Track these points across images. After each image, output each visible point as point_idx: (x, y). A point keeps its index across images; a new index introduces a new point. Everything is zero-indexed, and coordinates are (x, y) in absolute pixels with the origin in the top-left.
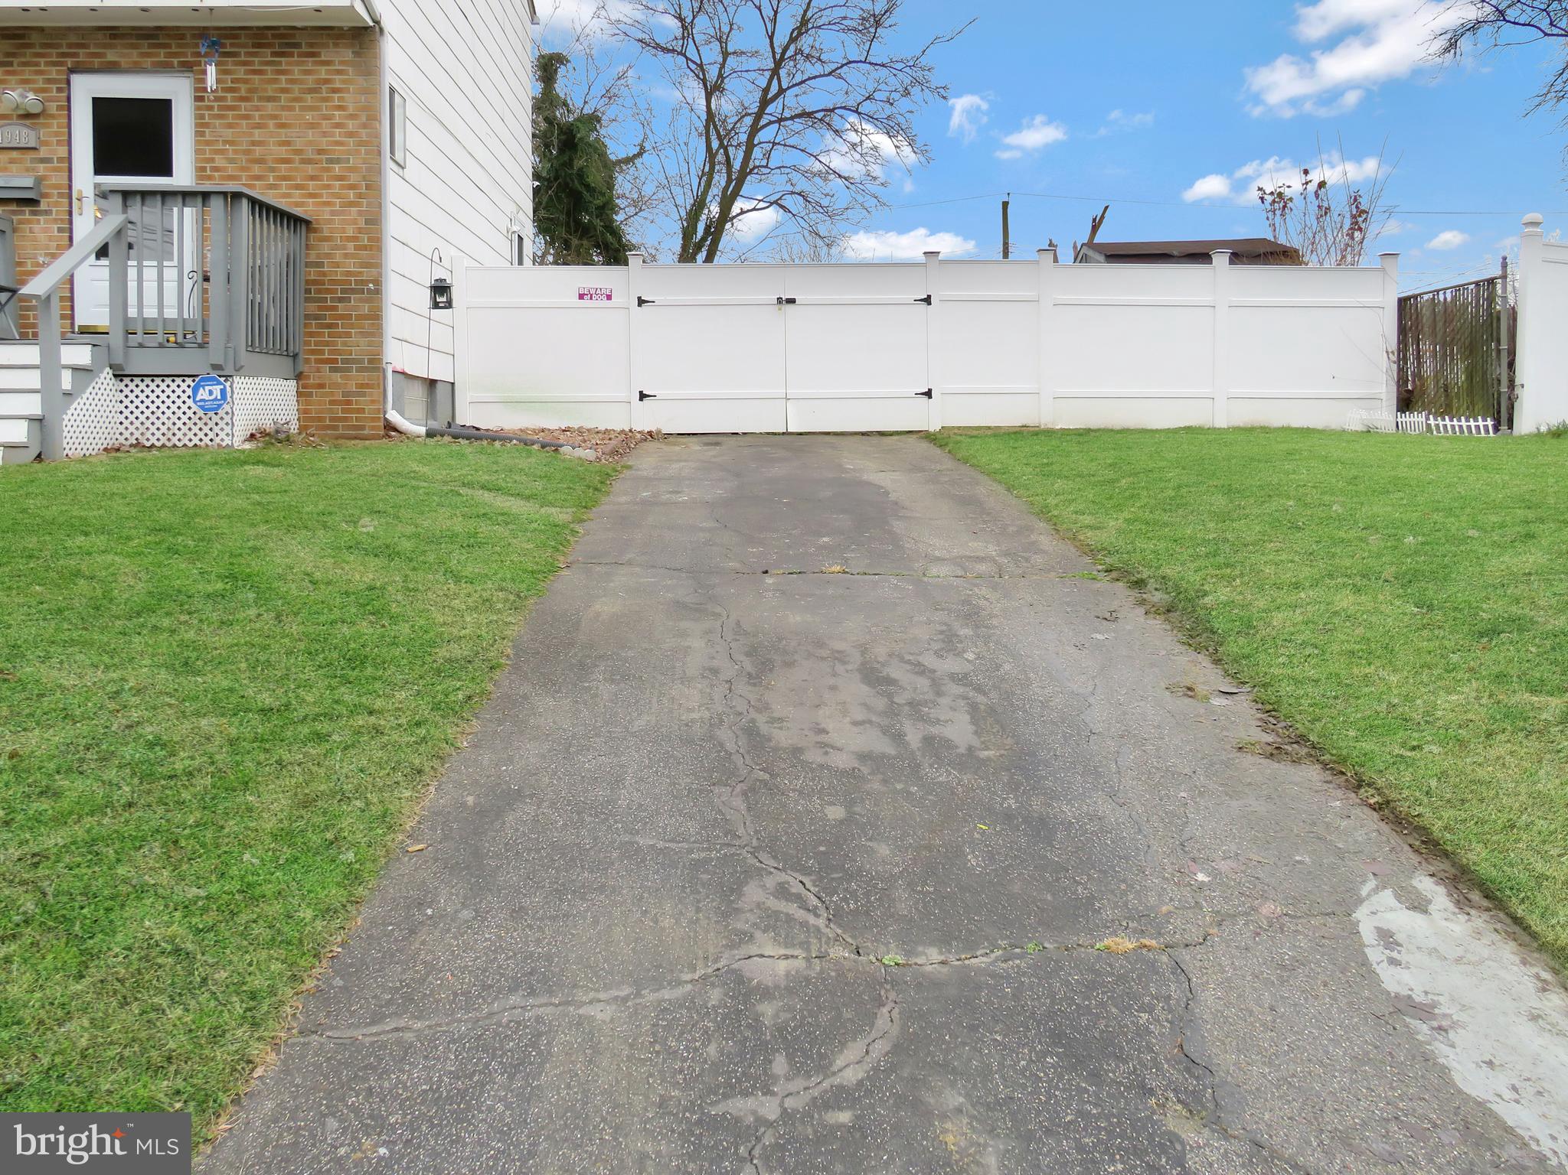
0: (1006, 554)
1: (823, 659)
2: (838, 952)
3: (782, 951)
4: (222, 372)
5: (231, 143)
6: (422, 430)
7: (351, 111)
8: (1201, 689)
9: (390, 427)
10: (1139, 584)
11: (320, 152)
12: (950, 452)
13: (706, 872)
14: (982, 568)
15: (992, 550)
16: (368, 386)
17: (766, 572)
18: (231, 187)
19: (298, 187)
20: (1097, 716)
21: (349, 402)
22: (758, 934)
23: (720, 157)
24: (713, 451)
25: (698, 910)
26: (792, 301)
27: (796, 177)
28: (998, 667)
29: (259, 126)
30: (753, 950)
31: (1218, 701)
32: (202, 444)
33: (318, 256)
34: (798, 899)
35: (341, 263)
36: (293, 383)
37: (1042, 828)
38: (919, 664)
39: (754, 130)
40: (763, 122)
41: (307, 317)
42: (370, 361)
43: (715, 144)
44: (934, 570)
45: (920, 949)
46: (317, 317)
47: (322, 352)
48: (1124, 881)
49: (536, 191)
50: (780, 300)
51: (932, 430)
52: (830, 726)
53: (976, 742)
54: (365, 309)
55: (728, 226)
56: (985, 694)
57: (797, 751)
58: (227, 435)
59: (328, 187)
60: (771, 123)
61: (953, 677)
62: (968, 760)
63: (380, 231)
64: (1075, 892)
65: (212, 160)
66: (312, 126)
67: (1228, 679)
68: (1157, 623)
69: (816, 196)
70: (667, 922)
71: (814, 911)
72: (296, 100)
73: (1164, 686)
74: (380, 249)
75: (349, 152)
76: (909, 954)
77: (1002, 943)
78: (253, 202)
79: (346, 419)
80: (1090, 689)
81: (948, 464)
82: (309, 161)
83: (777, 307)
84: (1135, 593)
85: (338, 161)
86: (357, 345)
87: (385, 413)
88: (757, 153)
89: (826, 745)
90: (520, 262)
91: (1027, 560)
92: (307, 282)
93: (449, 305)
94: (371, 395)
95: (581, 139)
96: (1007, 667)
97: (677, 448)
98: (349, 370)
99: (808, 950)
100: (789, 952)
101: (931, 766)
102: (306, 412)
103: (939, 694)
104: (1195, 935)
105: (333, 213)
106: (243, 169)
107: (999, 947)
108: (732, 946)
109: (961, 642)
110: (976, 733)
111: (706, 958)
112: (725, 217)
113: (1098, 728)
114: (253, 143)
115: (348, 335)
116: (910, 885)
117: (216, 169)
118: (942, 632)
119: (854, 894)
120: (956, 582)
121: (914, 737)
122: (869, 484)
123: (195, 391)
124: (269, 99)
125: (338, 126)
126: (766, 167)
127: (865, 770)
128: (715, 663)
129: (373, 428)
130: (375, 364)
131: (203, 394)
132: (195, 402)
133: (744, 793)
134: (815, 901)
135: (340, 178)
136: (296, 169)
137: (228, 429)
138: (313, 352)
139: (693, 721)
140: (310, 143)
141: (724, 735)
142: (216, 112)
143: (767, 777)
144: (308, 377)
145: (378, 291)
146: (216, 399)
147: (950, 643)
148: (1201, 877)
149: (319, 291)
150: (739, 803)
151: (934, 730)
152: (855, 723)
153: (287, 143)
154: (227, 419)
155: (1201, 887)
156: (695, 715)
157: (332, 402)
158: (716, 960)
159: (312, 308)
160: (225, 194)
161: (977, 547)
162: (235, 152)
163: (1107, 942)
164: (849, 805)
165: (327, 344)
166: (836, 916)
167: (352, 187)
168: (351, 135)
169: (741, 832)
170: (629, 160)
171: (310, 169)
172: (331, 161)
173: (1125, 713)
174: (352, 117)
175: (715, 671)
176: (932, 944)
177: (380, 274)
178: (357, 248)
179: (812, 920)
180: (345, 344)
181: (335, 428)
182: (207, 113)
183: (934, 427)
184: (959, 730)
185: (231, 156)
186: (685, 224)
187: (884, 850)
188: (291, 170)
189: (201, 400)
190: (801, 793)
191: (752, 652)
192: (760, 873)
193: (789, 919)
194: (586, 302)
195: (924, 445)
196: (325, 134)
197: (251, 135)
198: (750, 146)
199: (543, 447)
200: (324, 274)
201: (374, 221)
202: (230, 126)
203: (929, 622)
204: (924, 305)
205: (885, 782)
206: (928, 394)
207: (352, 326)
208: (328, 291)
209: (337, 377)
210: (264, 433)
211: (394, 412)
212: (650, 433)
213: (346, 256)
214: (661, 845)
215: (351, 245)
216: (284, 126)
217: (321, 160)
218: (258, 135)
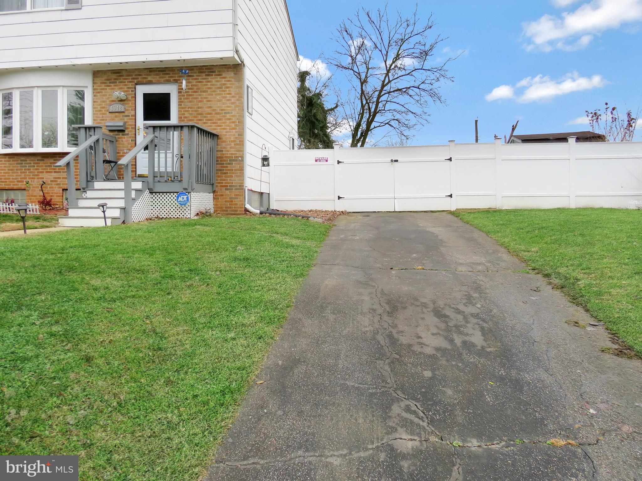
0: (490, 262)
1: (418, 306)
2: (433, 439)
3: (410, 437)
4: (187, 191)
5: (191, 108)
6: (258, 212)
7: (233, 95)
8: (581, 323)
9: (246, 210)
10: (547, 276)
11: (222, 110)
12: (460, 219)
13: (376, 398)
14: (480, 268)
15: (483, 260)
16: (238, 195)
17: (392, 269)
18: (191, 124)
19: (214, 123)
20: (536, 334)
21: (232, 201)
22: (399, 429)
23: (366, 107)
24: (367, 219)
25: (373, 416)
26: (396, 161)
27: (395, 113)
28: (491, 311)
29: (200, 101)
30: (398, 436)
31: (589, 329)
32: (180, 217)
33: (221, 148)
34: (414, 413)
35: (229, 150)
36: (212, 195)
37: (518, 385)
38: (457, 309)
39: (379, 96)
40: (382, 93)
41: (217, 170)
42: (240, 186)
43: (364, 102)
44: (460, 269)
45: (469, 439)
46: (220, 170)
47: (223, 183)
48: (557, 411)
49: (299, 122)
50: (392, 161)
51: (452, 210)
52: (422, 335)
53: (485, 344)
54: (238, 167)
55: (369, 132)
56: (486, 323)
57: (410, 346)
58: (189, 214)
59: (225, 123)
60: (385, 94)
61: (472, 315)
62: (482, 353)
63: (243, 138)
64: (535, 416)
65: (184, 114)
66: (219, 101)
67: (593, 319)
68: (558, 293)
69: (403, 121)
70: (361, 421)
71: (422, 419)
72: (214, 91)
73: (564, 320)
74: (243, 145)
75: (232, 110)
76: (464, 441)
77: (505, 438)
78: (199, 129)
79: (230, 207)
80: (532, 321)
81: (460, 224)
82: (218, 114)
83: (391, 163)
84: (546, 279)
85: (228, 113)
86: (235, 180)
87: (245, 205)
88: (380, 105)
89: (422, 344)
90: (293, 148)
91: (498, 264)
92: (217, 157)
93: (268, 165)
94: (240, 198)
95: (315, 102)
96: (495, 311)
97: (353, 218)
98: (232, 189)
99: (420, 437)
100: (412, 437)
101: (467, 354)
102: (216, 205)
103: (467, 322)
104: (592, 440)
105: (226, 132)
106: (195, 117)
107: (503, 440)
108: (388, 433)
109: (474, 300)
110: (484, 340)
111: (378, 438)
112: (368, 129)
113: (537, 339)
114: (199, 108)
115: (232, 176)
116: (462, 409)
117: (185, 117)
118: (466, 295)
119: (438, 411)
120: (470, 273)
121: (458, 340)
122: (429, 232)
123: (178, 198)
124: (204, 92)
125: (228, 100)
126: (384, 110)
127: (439, 355)
128: (374, 307)
129: (241, 211)
130: (241, 187)
131: (180, 199)
132: (177, 202)
133: (389, 364)
134: (422, 414)
135: (229, 119)
136: (214, 117)
137: (189, 212)
138: (219, 183)
139: (367, 331)
140: (219, 107)
141: (379, 338)
142: (185, 97)
143: (398, 357)
144: (217, 192)
145: (242, 160)
146: (185, 201)
147: (469, 300)
148: (592, 411)
149: (221, 161)
150: (387, 368)
151: (467, 338)
152: (433, 334)
153: (211, 107)
154: (189, 208)
155: (592, 416)
156: (367, 329)
157: (225, 201)
158: (382, 440)
159: (219, 167)
160: (188, 126)
161: (476, 258)
162: (192, 111)
163: (553, 440)
164: (433, 371)
165: (224, 180)
166: (432, 422)
167: (233, 122)
168: (233, 103)
169: (389, 381)
170: (332, 109)
171: (219, 116)
172: (225, 113)
173: (548, 333)
174: (233, 97)
175: (374, 310)
176: (474, 437)
177: (243, 154)
178: (235, 145)
179: (421, 423)
180: (230, 180)
181: (227, 211)
182: (182, 97)
183: (453, 209)
184: (477, 339)
185: (191, 112)
186: (353, 132)
187: (450, 392)
188: (212, 117)
189: (180, 201)
190: (413, 365)
191: (389, 302)
192: (398, 400)
193: (412, 422)
194: (318, 163)
195: (450, 216)
196: (224, 103)
197: (198, 105)
198: (378, 102)
199: (303, 217)
200: (223, 154)
201: (241, 135)
202: (190, 102)
203: (460, 291)
204: (449, 161)
205: (448, 361)
206: (451, 196)
207: (233, 173)
208: (224, 161)
209: (228, 192)
210: (202, 213)
211: (248, 205)
212: (342, 212)
213: (231, 148)
214: (356, 385)
215: (233, 144)
216: (209, 101)
217: (222, 113)
218: (200, 104)
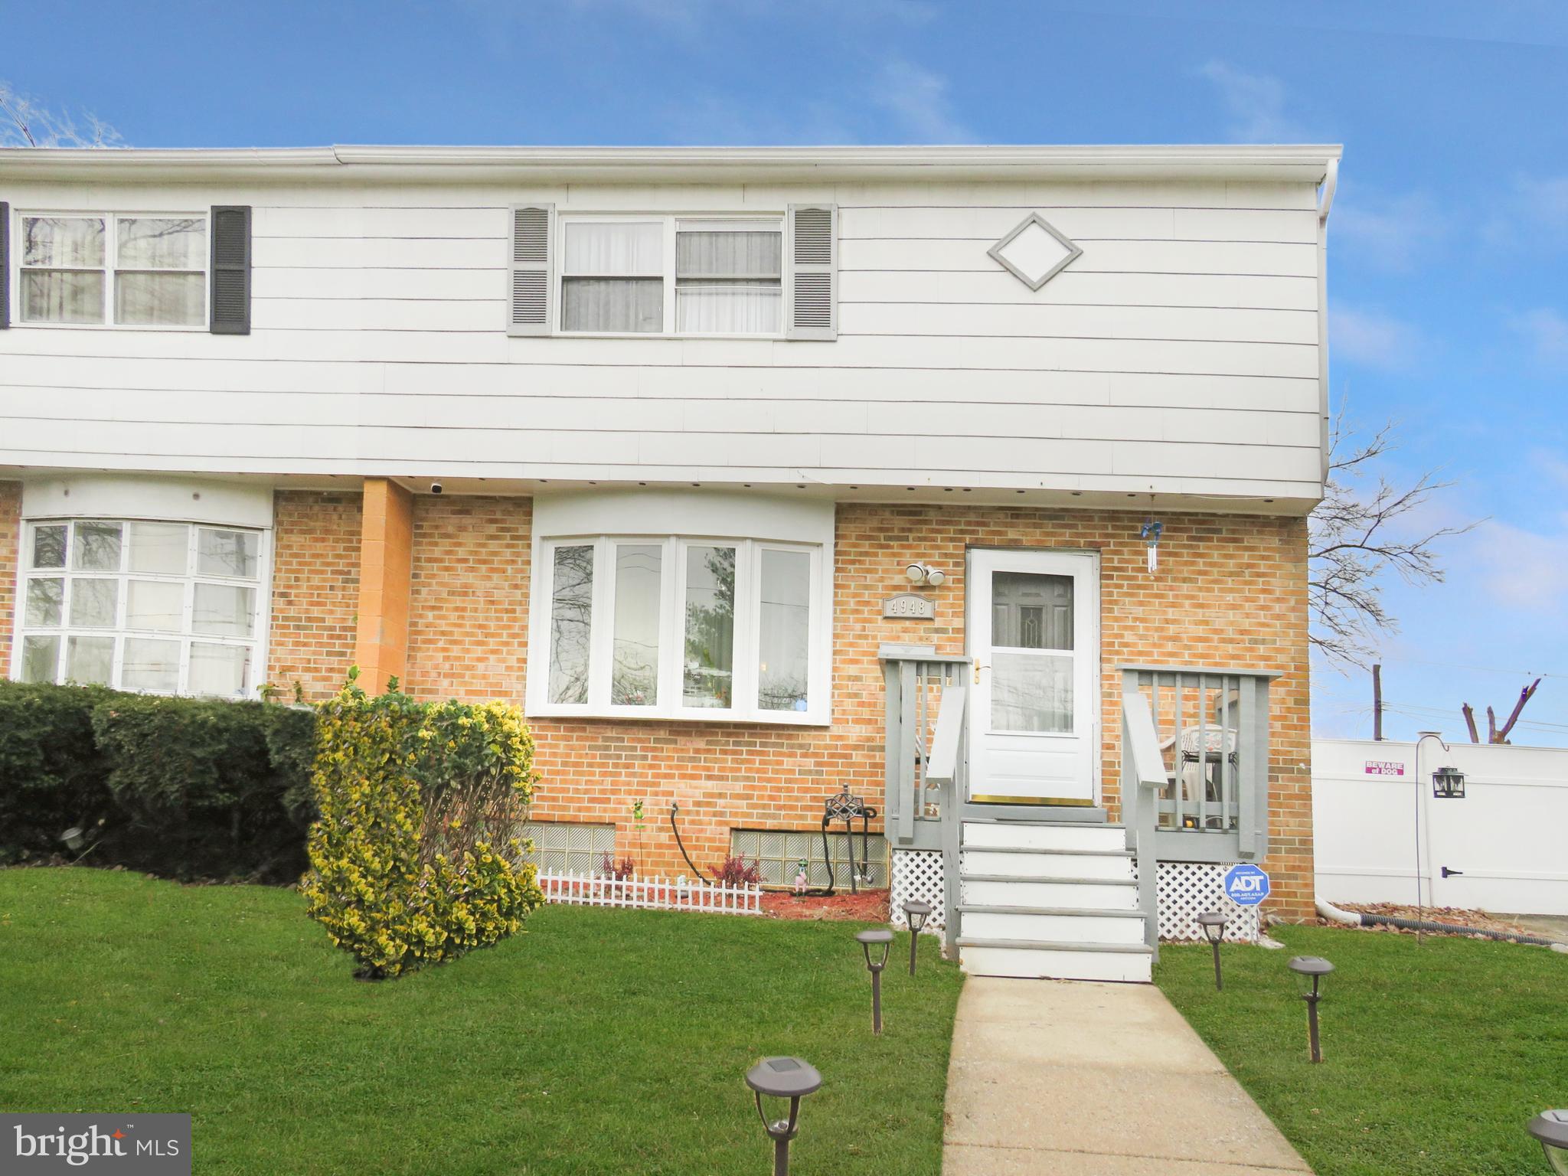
5: (1143, 620)
6: (1358, 918)
7: (1278, 594)
9: (1317, 913)
11: (1242, 632)
29: (1173, 605)
42: (1303, 842)
54: (1296, 788)
63: (1309, 711)
65: (1118, 636)
66: (1234, 607)
72: (1215, 582)
74: (1308, 729)
75: (1275, 634)
82: (1231, 641)
85: (1263, 641)
86: (1287, 825)
87: (1315, 896)
94: (1300, 877)
98: (1276, 853)
106: (1154, 645)
114: (1167, 621)
117: (1126, 645)
123: (1229, 880)
124: (1184, 580)
125: (1263, 608)
129: (1305, 914)
130: (1304, 845)
131: (1238, 885)
132: (1229, 893)
135: (1265, 658)
136: (1216, 648)
140: (1232, 623)
142: (1125, 590)
145: (1307, 772)
146: (1254, 891)
153: (1206, 623)
162: (1147, 629)
167: (1279, 667)
168: (1278, 617)
171: (1230, 648)
172: (1256, 642)
174: (1278, 600)
177: (1309, 754)
178: (1284, 727)
182: (1115, 591)
185: (1141, 632)
188: (1209, 647)
189: (1236, 891)
196: (1248, 615)
197: (1165, 612)
201: (1300, 701)
202: (1141, 604)
207: (1281, 807)
213: (1274, 735)
215: (1280, 724)
216: (1201, 606)
217: (1243, 641)
218: (1171, 614)
